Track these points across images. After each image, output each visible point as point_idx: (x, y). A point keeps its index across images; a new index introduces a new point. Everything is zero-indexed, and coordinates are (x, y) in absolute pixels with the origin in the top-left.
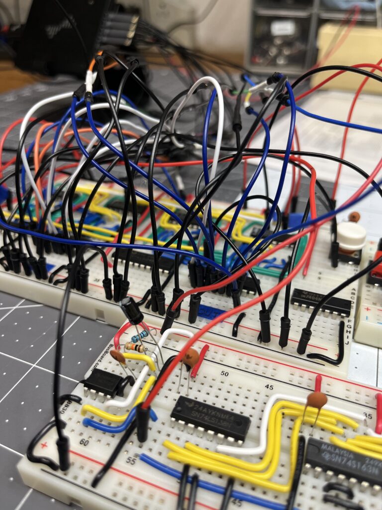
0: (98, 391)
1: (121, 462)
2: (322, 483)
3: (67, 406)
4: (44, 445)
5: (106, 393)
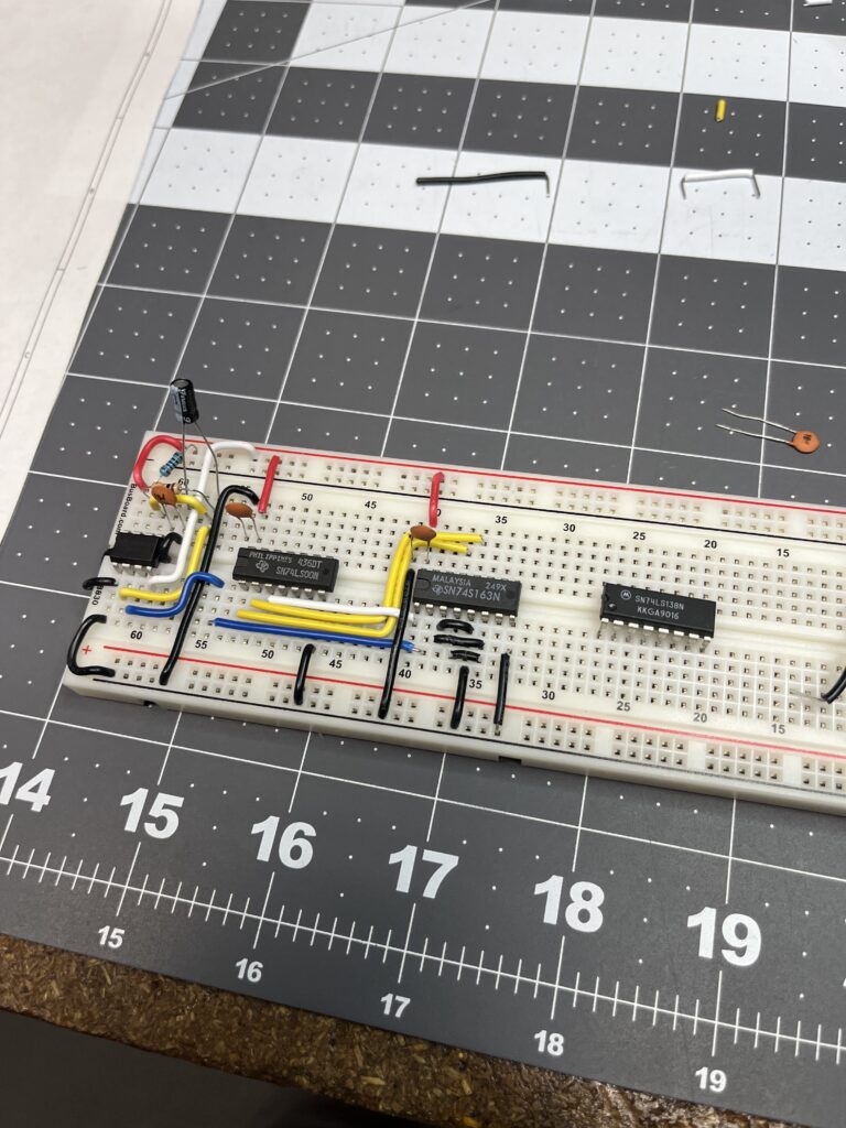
0: (132, 563)
1: (189, 647)
2: (437, 619)
3: (98, 593)
4: (87, 650)
5: (144, 565)
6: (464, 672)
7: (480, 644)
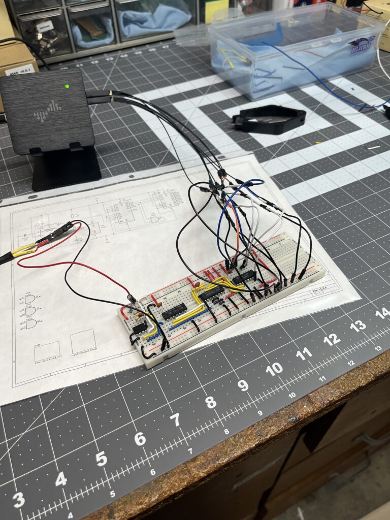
0: (141, 332)
1: (168, 338)
2: (210, 302)
5: (144, 330)
6: (224, 306)
7: (223, 299)
